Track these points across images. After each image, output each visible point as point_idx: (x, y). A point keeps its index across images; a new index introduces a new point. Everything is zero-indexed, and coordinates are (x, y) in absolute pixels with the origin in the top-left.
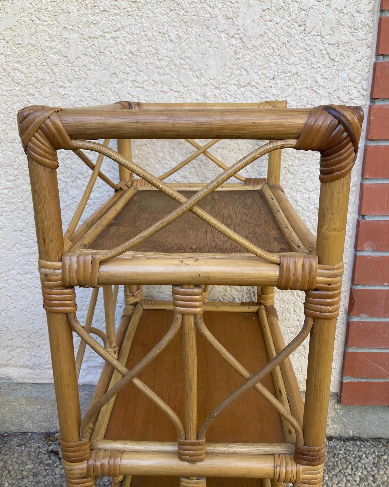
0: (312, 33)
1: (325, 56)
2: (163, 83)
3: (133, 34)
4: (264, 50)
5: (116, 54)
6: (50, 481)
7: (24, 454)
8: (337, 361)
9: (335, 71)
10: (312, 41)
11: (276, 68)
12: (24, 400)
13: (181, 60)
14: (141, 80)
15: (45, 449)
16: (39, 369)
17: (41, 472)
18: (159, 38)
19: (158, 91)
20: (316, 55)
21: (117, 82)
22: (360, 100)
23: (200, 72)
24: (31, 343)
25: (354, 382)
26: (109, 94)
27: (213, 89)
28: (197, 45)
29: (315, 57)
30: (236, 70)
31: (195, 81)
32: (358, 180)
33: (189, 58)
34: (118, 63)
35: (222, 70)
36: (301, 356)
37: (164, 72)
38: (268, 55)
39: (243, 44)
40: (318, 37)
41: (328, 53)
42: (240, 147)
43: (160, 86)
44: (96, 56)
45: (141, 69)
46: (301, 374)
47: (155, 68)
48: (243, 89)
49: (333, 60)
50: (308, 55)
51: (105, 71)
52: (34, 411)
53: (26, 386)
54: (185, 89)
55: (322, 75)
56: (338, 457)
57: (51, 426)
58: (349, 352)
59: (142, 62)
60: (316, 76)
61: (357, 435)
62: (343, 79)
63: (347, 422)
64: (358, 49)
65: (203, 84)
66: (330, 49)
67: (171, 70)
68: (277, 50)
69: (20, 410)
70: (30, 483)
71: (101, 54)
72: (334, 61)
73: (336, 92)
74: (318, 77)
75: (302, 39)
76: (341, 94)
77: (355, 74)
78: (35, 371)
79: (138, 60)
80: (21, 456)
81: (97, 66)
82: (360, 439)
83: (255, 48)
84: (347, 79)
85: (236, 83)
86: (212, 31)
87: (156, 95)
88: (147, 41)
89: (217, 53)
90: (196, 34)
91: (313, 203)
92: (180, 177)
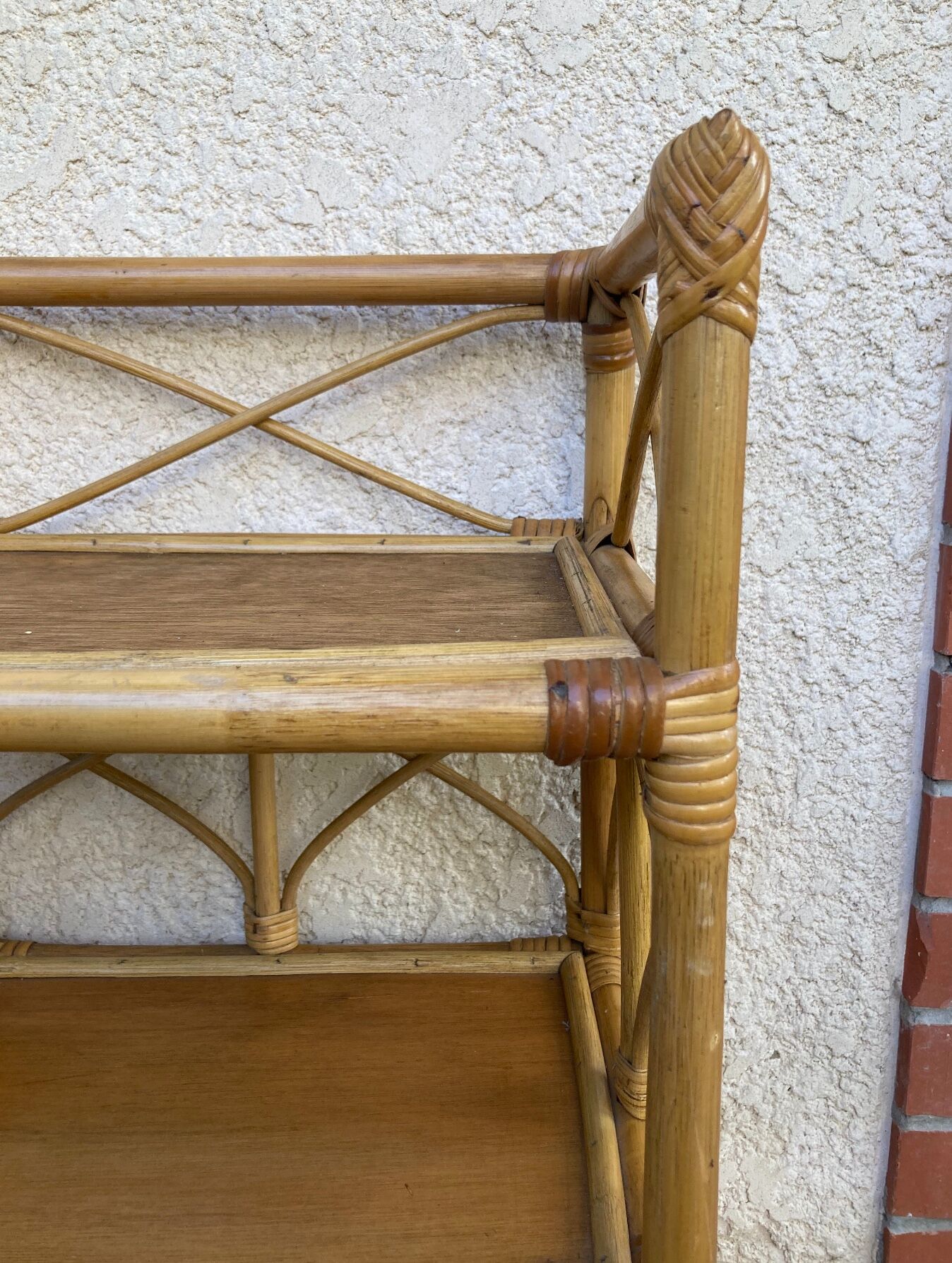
0: (768, 21)
1: (812, 102)
2: (251, 196)
3: (144, 21)
4: (602, 79)
5: (85, 92)
8: (870, 1160)
9: (847, 154)
10: (767, 48)
11: (644, 143)
13: (311, 115)
14: (175, 186)
18: (232, 34)
19: (235, 223)
20: (783, 97)
21: (90, 189)
22: (936, 257)
23: (380, 157)
25: (927, 1234)
26: (61, 232)
27: (425, 216)
28: (369, 60)
29: (777, 104)
30: (505, 152)
31: (363, 189)
32: (931, 535)
33: (340, 107)
34: (92, 125)
35: (457, 149)
36: (744, 1143)
37: (255, 157)
38: (613, 100)
39: (529, 60)
40: (789, 34)
41: (823, 93)
42: (524, 419)
43: (240, 207)
44: (12, 96)
45: (174, 148)
46: (745, 1206)
47: (225, 141)
48: (530, 218)
49: (842, 114)
50: (754, 97)
51: (47, 151)
54: (329, 217)
55: (804, 170)
58: (912, 1134)
59: (175, 119)
60: (783, 171)
62: (878, 183)
64: (925, 77)
65: (391, 200)
66: (832, 76)
67: (281, 150)
68: (644, 82)
71: (31, 90)
72: (843, 120)
73: (852, 228)
74: (789, 174)
75: (731, 41)
76: (869, 235)
77: (917, 163)
79: (162, 114)
81: (16, 132)
83: (570, 74)
84: (890, 183)
85: (506, 195)
86: (419, 12)
87: (228, 236)
88: (195, 47)
89: (436, 91)
90: (364, 22)
91: (777, 616)
92: (315, 524)
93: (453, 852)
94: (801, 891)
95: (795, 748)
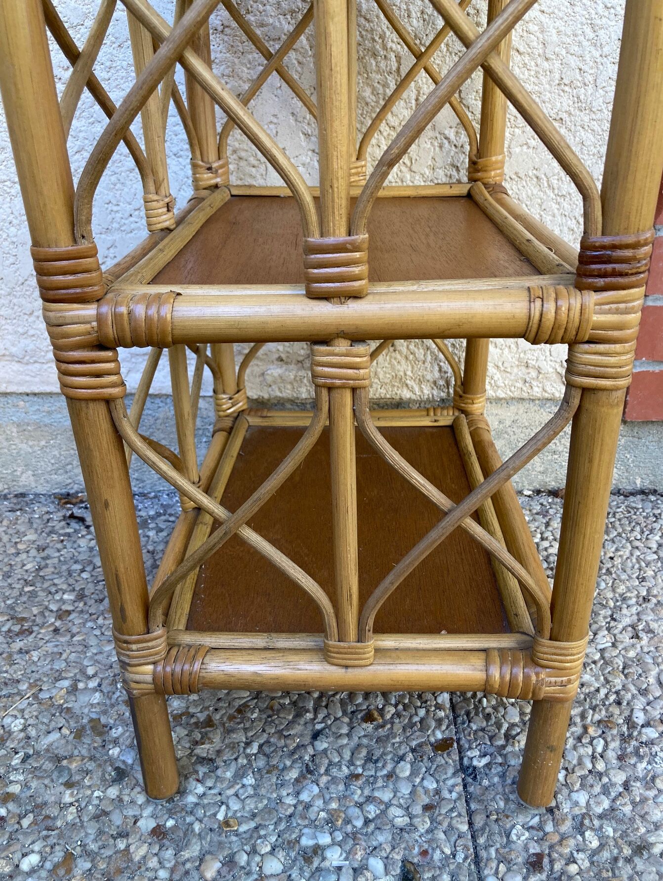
6: (68, 556)
7: (19, 522)
12: (15, 430)
15: (60, 514)
16: (35, 362)
17: (51, 545)
24: (16, 307)
25: (653, 372)
46: (548, 359)
52: (34, 452)
53: (15, 400)
56: (614, 517)
57: (70, 481)
58: (649, 307)
61: (650, 487)
63: (633, 462)
69: (9, 450)
70: (31, 559)
78: (30, 367)
80: (16, 523)
82: (654, 492)
93: (385, 134)
94: (594, 155)
95: (597, 54)
